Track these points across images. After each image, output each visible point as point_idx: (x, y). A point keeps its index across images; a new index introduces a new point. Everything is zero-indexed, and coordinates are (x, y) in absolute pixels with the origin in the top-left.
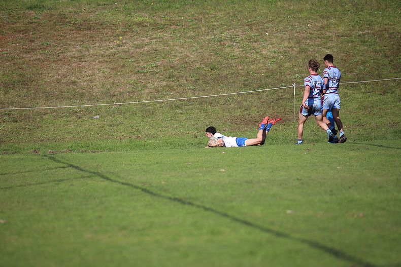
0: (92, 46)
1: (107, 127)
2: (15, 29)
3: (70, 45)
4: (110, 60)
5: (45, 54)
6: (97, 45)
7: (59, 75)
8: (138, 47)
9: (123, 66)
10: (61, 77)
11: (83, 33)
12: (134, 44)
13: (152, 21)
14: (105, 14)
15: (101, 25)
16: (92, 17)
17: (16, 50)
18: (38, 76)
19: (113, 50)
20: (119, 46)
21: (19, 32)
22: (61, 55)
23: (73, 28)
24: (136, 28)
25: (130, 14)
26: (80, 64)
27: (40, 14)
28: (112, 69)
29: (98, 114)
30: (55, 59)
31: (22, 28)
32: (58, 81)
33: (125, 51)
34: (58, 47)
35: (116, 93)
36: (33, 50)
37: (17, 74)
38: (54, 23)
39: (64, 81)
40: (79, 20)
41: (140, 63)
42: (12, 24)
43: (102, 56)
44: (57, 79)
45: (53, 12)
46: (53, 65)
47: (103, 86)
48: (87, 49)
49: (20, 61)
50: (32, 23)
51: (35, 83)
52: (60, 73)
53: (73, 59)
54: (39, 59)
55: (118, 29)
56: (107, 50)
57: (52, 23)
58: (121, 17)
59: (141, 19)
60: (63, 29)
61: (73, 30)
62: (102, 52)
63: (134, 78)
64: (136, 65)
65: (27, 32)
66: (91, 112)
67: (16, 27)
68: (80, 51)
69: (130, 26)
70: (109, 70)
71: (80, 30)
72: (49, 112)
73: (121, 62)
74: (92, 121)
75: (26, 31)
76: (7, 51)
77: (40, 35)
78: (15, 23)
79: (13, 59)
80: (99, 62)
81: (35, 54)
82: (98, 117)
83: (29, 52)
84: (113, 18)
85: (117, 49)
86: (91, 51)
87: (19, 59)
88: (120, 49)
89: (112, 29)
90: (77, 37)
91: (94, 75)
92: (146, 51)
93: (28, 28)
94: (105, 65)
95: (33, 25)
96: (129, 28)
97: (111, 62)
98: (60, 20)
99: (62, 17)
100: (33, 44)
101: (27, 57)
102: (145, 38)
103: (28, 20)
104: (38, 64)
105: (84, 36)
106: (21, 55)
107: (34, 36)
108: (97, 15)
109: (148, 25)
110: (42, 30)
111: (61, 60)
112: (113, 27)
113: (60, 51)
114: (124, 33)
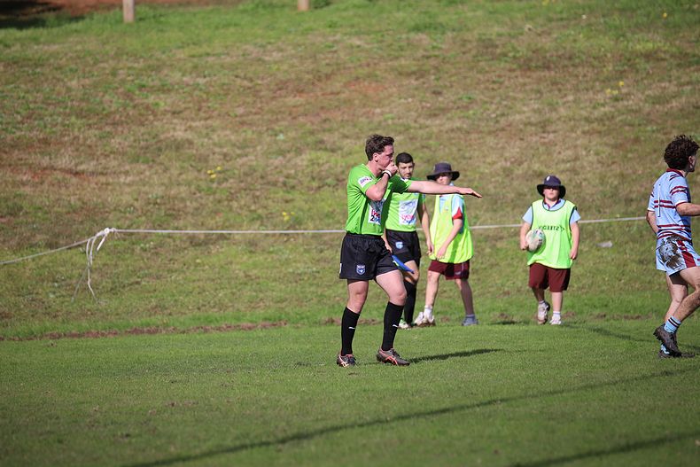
0: (560, 101)
1: (634, 266)
2: (400, 69)
3: (515, 99)
4: (606, 128)
5: (468, 118)
6: (571, 98)
7: (506, 160)
8: (658, 100)
9: (637, 140)
10: (512, 163)
11: (535, 75)
12: (648, 96)
13: (674, 50)
14: (571, 38)
15: (570, 58)
16: (547, 43)
17: (409, 111)
18: (464, 162)
19: (607, 109)
20: (616, 99)
21: (409, 75)
22: (503, 121)
23: (514, 66)
24: (642, 64)
25: (624, 36)
26: (544, 138)
27: (439, 41)
28: (615, 147)
29: (609, 239)
30: (492, 129)
31: (414, 69)
32: (508, 173)
33: (633, 110)
34: (492, 103)
35: (634, 196)
36: (444, 110)
37: (421, 158)
38: (474, 57)
39: (519, 171)
40: (523, 51)
41: (670, 133)
42: (391, 60)
43: (587, 120)
44: (505, 169)
45: (468, 36)
46: (491, 141)
47: (603, 180)
48: (553, 107)
49: (421, 132)
50: (428, 57)
52: (507, 155)
53: (529, 128)
54: (459, 129)
55: (605, 66)
56: (594, 108)
57: (469, 56)
58: (606, 42)
59: (650, 45)
60: (493, 68)
61: (514, 70)
62: (584, 113)
64: (663, 137)
65: (422, 76)
66: (592, 234)
67: (401, 66)
68: (538, 111)
69: (629, 60)
70: (608, 150)
72: (505, 233)
73: (629, 133)
74: (600, 253)
75: (420, 74)
76: (391, 112)
77: (451, 82)
78: (397, 58)
79: (407, 128)
80: (584, 132)
81: (448, 119)
82: (610, 244)
83: (435, 115)
84: (592, 46)
85: (613, 106)
86: (563, 111)
87: (420, 128)
88: (620, 105)
89: (593, 67)
90: (525, 84)
91: (576, 159)
92: (675, 110)
93: (425, 68)
94: (596, 140)
95: (433, 62)
96: (628, 64)
97: (608, 133)
98: (485, 51)
99: (487, 45)
100: (441, 99)
101: (435, 124)
102: (667, 84)
103: (421, 53)
104: (460, 138)
105: (539, 80)
106: (421, 121)
107: (441, 83)
108: (556, 39)
109: (668, 57)
110: (454, 71)
111: (503, 130)
112: (596, 63)
113: (498, 112)
114: (621, 75)
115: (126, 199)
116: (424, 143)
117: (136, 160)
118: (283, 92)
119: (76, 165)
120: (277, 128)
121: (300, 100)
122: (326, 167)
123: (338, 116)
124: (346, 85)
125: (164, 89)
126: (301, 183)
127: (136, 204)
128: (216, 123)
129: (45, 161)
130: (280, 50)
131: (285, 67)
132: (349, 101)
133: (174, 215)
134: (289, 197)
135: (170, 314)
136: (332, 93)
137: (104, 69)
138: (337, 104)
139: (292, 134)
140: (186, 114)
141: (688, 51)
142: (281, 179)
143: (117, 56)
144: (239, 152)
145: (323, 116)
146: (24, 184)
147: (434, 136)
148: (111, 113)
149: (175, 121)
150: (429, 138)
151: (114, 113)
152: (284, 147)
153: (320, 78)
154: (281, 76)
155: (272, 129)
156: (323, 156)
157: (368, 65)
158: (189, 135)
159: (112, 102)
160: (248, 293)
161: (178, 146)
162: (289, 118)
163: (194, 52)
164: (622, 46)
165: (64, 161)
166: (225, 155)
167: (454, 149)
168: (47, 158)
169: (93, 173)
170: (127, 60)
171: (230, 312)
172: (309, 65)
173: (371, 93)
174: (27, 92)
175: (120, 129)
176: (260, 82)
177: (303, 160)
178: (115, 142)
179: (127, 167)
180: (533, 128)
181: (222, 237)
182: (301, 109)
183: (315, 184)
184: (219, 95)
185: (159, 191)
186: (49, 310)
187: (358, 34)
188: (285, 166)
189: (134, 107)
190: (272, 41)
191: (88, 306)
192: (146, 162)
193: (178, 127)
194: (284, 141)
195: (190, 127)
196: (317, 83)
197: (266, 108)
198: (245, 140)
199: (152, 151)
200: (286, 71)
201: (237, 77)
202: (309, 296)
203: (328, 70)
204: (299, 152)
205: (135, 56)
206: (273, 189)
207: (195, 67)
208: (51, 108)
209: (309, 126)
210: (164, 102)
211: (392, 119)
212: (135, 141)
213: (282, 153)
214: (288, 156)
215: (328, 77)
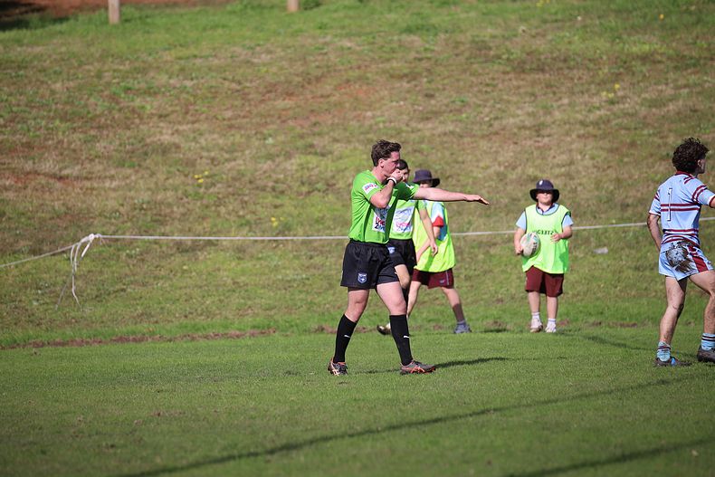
0: (555, 105)
1: (630, 272)
2: (391, 71)
3: (509, 102)
4: (601, 132)
5: (460, 121)
6: (566, 101)
7: (500, 165)
8: (654, 103)
9: (633, 144)
10: (506, 167)
11: (530, 77)
12: (645, 99)
13: (671, 52)
14: (566, 40)
15: (565, 61)
16: (541, 45)
17: (401, 114)
18: (457, 166)
19: (602, 112)
20: (612, 102)
21: (401, 77)
22: (496, 124)
23: (508, 69)
24: (637, 66)
25: (619, 38)
26: (538, 142)
27: (432, 43)
28: (611, 151)
29: (605, 245)
30: (485, 133)
31: (406, 71)
32: (501, 177)
33: (628, 114)
34: (485, 106)
35: (630, 201)
36: (437, 114)
38: (467, 59)
39: (513, 176)
40: (517, 53)
41: (667, 137)
42: (382, 62)
43: (582, 123)
44: (498, 174)
45: (461, 37)
46: (484, 144)
47: (598, 185)
48: (548, 111)
49: (413, 136)
50: (420, 60)
51: (454, 182)
52: (501, 159)
53: (523, 132)
54: (452, 133)
55: (600, 69)
56: (590, 111)
57: (462, 59)
58: (602, 44)
59: (646, 48)
60: (487, 71)
61: (508, 73)
62: (579, 117)
63: (662, 169)
64: (660, 141)
65: (414, 79)
66: (587, 241)
67: (392, 68)
68: (532, 115)
69: (625, 62)
70: (604, 154)
71: (523, 71)
72: (498, 240)
73: (625, 137)
74: (594, 260)
75: (412, 76)
76: (382, 116)
77: (443, 85)
78: (388, 60)
80: (579, 136)
81: (440, 122)
82: (605, 250)
83: (427, 119)
84: (587, 48)
85: (608, 110)
86: (558, 115)
87: (413, 132)
88: (616, 108)
89: (588, 69)
90: (519, 87)
91: (572, 163)
92: (672, 113)
93: (416, 70)
94: (591, 144)
95: (425, 64)
96: (624, 67)
97: (603, 137)
98: (478, 52)
99: (481, 47)
100: (433, 102)
101: (427, 128)
102: (664, 87)
103: (413, 55)
104: (453, 143)
105: (533, 83)
106: (413, 124)
107: (433, 86)
108: (551, 41)
109: (664, 59)
110: (446, 73)
111: (497, 133)
112: (591, 66)
113: (492, 116)
114: (617, 77)
115: (112, 204)
116: (416, 147)
117: (121, 164)
118: (272, 95)
119: (60, 170)
120: (266, 132)
121: (288, 103)
122: (316, 171)
123: (328, 119)
124: (337, 87)
125: (150, 92)
126: (290, 187)
127: (121, 209)
128: (204, 127)
129: (29, 166)
130: (269, 52)
131: (274, 69)
132: (339, 104)
133: (160, 220)
134: (278, 202)
135: (157, 322)
136: (322, 96)
137: (89, 71)
138: (326, 107)
139: (281, 138)
140: (173, 117)
141: (686, 53)
142: (271, 184)
143: (102, 59)
144: (227, 156)
145: (313, 119)
146: (6, 189)
147: (426, 140)
148: (97, 116)
149: (162, 124)
150: (422, 142)
151: (99, 116)
152: (273, 151)
153: (309, 80)
154: (270, 79)
155: (261, 133)
156: (313, 160)
157: (359, 68)
158: (176, 139)
159: (98, 105)
160: (236, 300)
161: (165, 150)
162: (278, 122)
163: (180, 54)
164: (617, 48)
165: (48, 165)
166: (213, 159)
167: (447, 153)
168: (30, 162)
169: (77, 178)
170: (112, 62)
171: (217, 320)
172: (299, 67)
173: (361, 96)
174: (11, 94)
175: (105, 132)
176: (248, 85)
177: (292, 165)
178: (100, 146)
179: (113, 172)
180: (527, 132)
181: (210, 243)
182: (291, 113)
183: (305, 189)
184: (207, 98)
185: (146, 196)
186: (32, 318)
187: (349, 36)
188: (274, 171)
189: (120, 110)
190: (261, 43)
191: (73, 314)
192: (132, 166)
193: (164, 131)
194: (274, 146)
195: (177, 131)
196: (306, 85)
197: (255, 111)
198: (233, 144)
199: (137, 156)
200: (275, 74)
201: (225, 79)
202: (299, 304)
203: (319, 72)
204: (289, 156)
205: (121, 58)
206: (261, 194)
207: (182, 70)
208: (34, 112)
209: (298, 130)
210: (151, 105)
211: (384, 122)
212: (120, 145)
213: (270, 157)
214: (277, 160)
215: (318, 79)
